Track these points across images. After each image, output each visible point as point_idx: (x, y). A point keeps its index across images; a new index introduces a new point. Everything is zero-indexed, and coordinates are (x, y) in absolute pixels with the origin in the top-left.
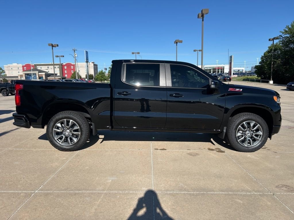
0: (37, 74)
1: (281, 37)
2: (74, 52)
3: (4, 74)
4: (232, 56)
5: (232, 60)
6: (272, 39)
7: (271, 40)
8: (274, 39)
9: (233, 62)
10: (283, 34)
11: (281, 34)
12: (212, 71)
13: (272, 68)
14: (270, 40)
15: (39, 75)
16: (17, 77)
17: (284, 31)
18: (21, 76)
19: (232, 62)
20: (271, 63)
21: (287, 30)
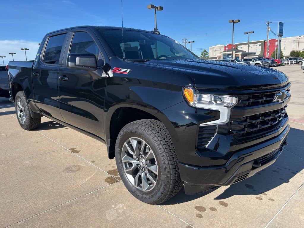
0: (234, 54)
2: (268, 25)
3: (207, 56)
15: (235, 55)
16: (216, 58)
18: (220, 57)
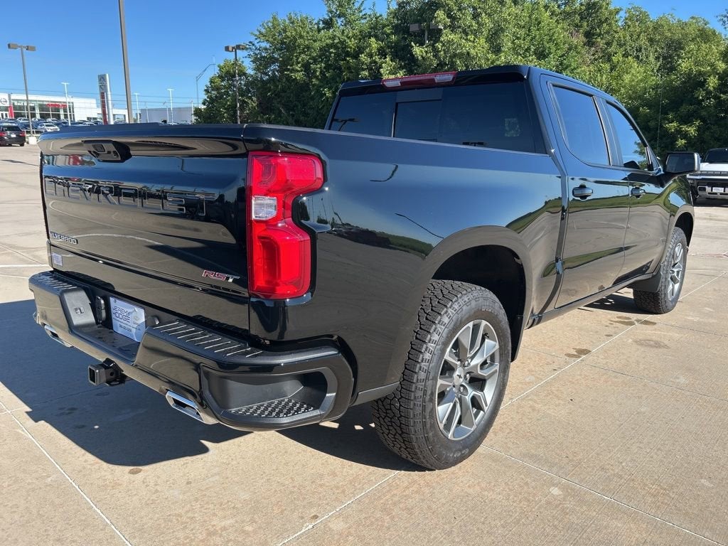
1: (254, 47)
4: (105, 75)
5: (105, 86)
6: (233, 48)
7: (230, 49)
8: (238, 47)
9: (109, 93)
10: (256, 39)
11: (252, 39)
12: (37, 111)
13: (240, 117)
14: (227, 49)
17: (258, 33)
19: (107, 92)
20: (236, 105)
21: (263, 31)
